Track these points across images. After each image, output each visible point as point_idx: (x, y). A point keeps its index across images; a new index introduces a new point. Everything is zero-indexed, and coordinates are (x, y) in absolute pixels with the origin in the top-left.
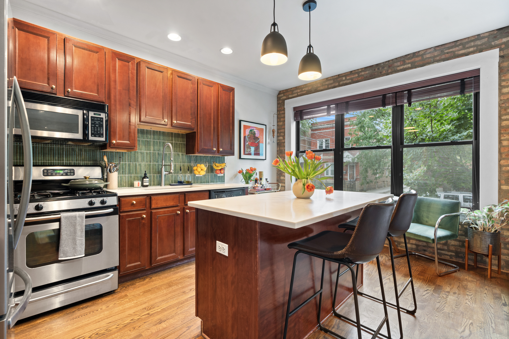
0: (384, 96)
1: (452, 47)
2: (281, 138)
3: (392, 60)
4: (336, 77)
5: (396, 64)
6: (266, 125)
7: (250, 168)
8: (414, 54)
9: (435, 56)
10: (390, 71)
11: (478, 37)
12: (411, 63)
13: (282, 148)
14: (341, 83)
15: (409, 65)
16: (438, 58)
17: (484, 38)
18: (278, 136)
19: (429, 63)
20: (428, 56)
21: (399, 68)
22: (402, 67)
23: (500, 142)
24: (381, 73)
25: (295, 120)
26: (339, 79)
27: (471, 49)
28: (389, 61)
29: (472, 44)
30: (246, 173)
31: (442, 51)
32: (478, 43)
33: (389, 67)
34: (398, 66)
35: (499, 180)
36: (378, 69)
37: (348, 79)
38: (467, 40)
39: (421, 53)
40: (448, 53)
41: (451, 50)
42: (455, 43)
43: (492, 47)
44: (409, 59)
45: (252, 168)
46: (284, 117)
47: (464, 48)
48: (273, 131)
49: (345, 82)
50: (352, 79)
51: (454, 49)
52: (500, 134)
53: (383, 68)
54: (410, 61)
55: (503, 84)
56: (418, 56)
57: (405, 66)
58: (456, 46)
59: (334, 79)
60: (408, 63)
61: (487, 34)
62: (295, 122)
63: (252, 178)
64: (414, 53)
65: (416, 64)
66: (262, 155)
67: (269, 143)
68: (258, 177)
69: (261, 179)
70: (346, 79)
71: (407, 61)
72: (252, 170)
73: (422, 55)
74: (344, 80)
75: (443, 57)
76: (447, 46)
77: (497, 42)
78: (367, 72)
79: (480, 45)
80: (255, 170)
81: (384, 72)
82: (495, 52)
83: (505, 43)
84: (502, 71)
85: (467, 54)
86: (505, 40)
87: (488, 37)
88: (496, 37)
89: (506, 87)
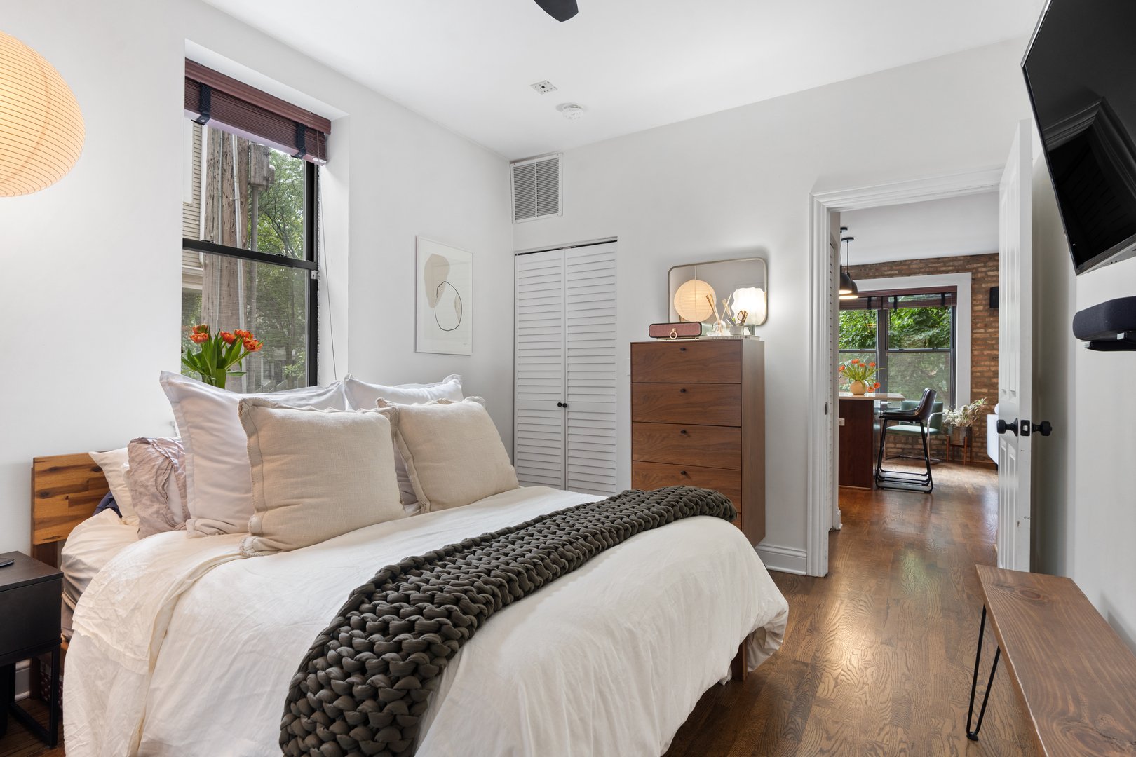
0: (870, 298)
1: (935, 263)
3: (880, 264)
5: (883, 268)
8: (902, 263)
9: (920, 268)
10: (877, 274)
11: (956, 259)
12: (898, 270)
15: (897, 272)
16: (923, 270)
17: (960, 260)
19: (915, 274)
20: (914, 266)
21: (886, 273)
22: (889, 273)
23: (973, 351)
27: (951, 268)
29: (951, 263)
31: (927, 265)
32: (956, 264)
33: (877, 270)
34: (886, 271)
35: (972, 384)
36: (865, 270)
38: (947, 259)
39: (908, 263)
40: (931, 267)
42: (938, 260)
43: (965, 270)
44: (896, 265)
47: (945, 266)
51: (936, 265)
52: (972, 344)
53: (870, 269)
54: (897, 268)
55: (974, 302)
56: (905, 265)
57: (892, 272)
58: (938, 263)
60: (896, 270)
61: (963, 258)
65: (903, 272)
71: (894, 268)
73: (909, 265)
75: (927, 270)
76: (931, 261)
77: (970, 266)
79: (958, 266)
81: (871, 274)
82: (968, 275)
83: (976, 268)
84: (974, 292)
85: (947, 272)
86: (975, 266)
87: (963, 260)
88: (969, 262)
89: (977, 305)
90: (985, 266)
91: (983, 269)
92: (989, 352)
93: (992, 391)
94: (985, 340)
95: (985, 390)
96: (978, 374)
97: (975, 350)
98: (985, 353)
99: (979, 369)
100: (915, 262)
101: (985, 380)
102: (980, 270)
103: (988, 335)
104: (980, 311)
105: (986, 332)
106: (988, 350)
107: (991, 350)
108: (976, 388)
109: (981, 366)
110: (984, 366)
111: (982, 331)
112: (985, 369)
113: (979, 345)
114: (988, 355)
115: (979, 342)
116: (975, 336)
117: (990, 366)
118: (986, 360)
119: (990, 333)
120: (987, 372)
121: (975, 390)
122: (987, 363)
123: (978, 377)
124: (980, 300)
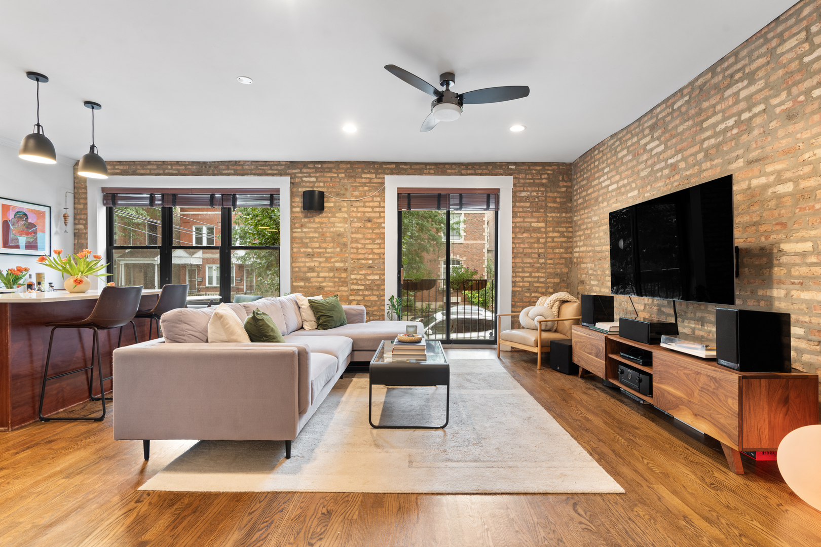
0: (212, 197)
1: (263, 166)
2: (81, 227)
3: (218, 162)
4: (160, 163)
5: (221, 167)
6: (50, 207)
7: (17, 267)
8: (236, 163)
9: (252, 170)
10: (216, 172)
11: (279, 163)
12: (234, 170)
13: (83, 241)
14: (166, 171)
15: (232, 172)
16: (254, 172)
17: (282, 165)
18: (75, 224)
19: (247, 174)
20: (247, 167)
21: (224, 172)
22: (226, 172)
23: (292, 248)
24: (208, 171)
25: (104, 204)
26: (164, 166)
27: (275, 172)
28: (215, 162)
29: (276, 167)
30: (7, 274)
31: (257, 167)
32: (280, 168)
33: (216, 168)
34: (223, 170)
35: (291, 279)
36: (205, 167)
37: (174, 170)
38: (272, 163)
39: (242, 163)
40: (260, 169)
41: (263, 168)
42: (265, 163)
43: (286, 174)
44: (232, 165)
45: (20, 267)
46: (86, 199)
47: (271, 169)
48: (65, 217)
49: (171, 171)
50: (178, 170)
51: (264, 168)
52: (292, 243)
53: (210, 167)
54: (233, 168)
55: (293, 204)
56: (239, 165)
57: (229, 171)
58: (266, 166)
59: (157, 165)
60: (232, 170)
61: (284, 163)
62: (105, 208)
63: (21, 282)
64: (236, 161)
65: (238, 172)
66: (43, 249)
67: (56, 233)
68: (34, 280)
69: (39, 283)
70: (172, 169)
71: (231, 167)
72: (20, 270)
73: (242, 165)
74: (169, 169)
75: (257, 172)
76: (260, 163)
77: (290, 171)
78: (194, 167)
79: (281, 170)
80: (26, 270)
81: (211, 172)
82: (288, 178)
83: (295, 174)
84: (292, 195)
85: (273, 175)
86: (294, 171)
87: (285, 165)
88: (289, 167)
89: (295, 207)
90: (301, 172)
91: (300, 175)
92: (305, 250)
93: (307, 284)
94: (301, 238)
95: (302, 284)
96: (297, 269)
97: (295, 248)
98: (302, 250)
99: (297, 265)
100: (247, 163)
101: (302, 275)
102: (297, 175)
103: (303, 235)
104: (298, 212)
105: (302, 232)
106: (304, 248)
107: (306, 248)
108: (296, 281)
109: (299, 262)
110: (301, 262)
111: (299, 230)
112: (302, 265)
113: (297, 243)
114: (304, 252)
115: (297, 241)
116: (294, 235)
117: (305, 262)
118: (302, 257)
119: (305, 232)
120: (303, 267)
121: (295, 284)
122: (303, 259)
123: (297, 272)
124: (297, 202)
